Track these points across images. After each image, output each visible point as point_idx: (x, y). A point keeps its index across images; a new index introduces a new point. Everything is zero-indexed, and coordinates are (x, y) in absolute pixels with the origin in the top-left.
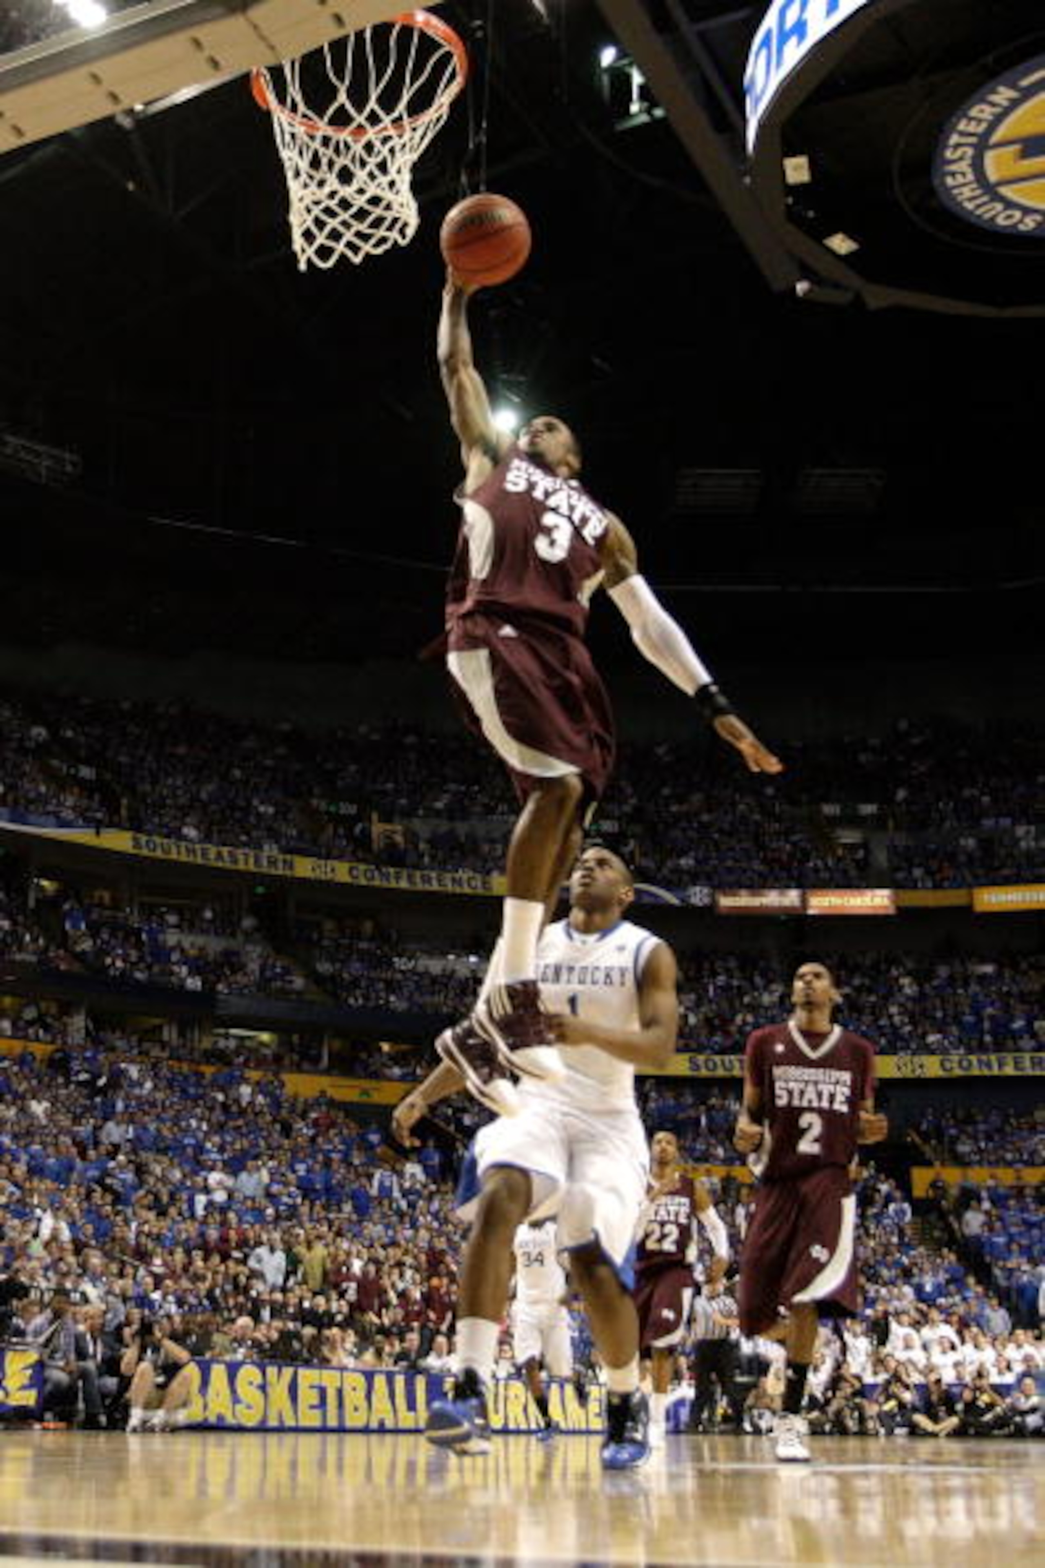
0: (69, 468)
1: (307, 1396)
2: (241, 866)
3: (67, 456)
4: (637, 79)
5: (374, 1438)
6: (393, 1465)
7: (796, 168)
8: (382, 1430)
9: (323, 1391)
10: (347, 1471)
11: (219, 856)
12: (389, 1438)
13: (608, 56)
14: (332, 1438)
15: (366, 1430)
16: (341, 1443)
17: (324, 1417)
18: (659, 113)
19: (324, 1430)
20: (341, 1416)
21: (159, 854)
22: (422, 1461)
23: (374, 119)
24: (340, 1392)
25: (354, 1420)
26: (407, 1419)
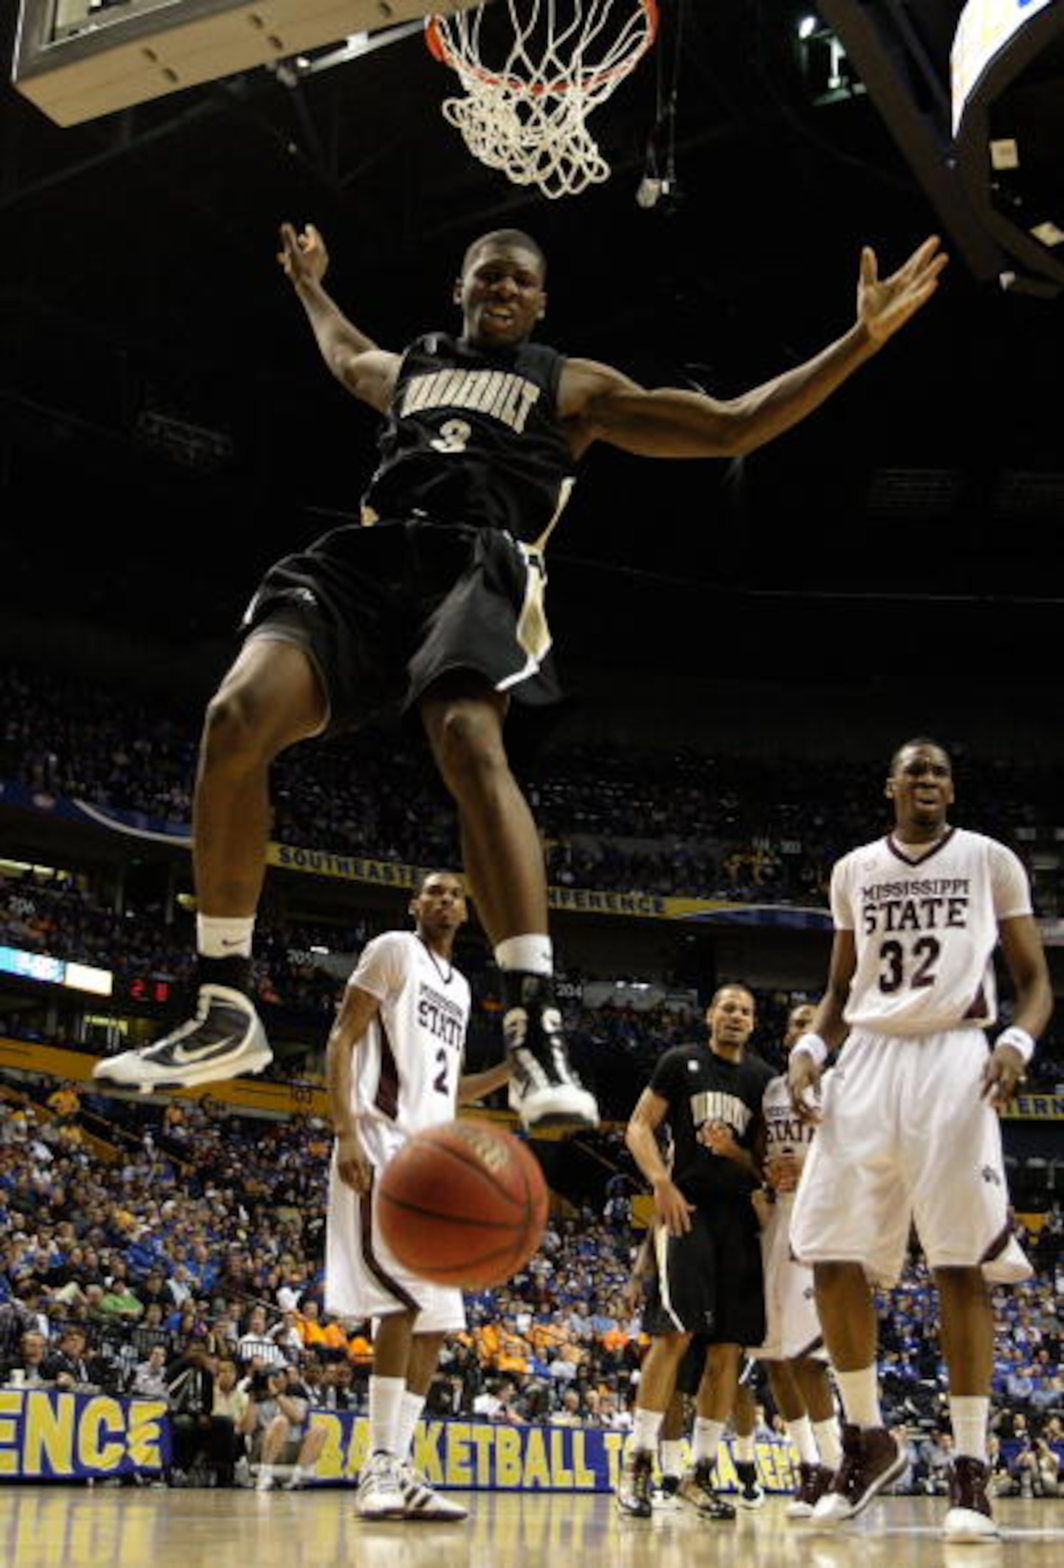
0: (219, 451)
1: (457, 1453)
2: (396, 882)
3: (216, 437)
4: (837, 51)
5: (528, 1498)
6: (547, 1528)
7: (1004, 152)
8: (536, 1489)
9: (473, 1447)
10: (499, 1531)
11: (373, 872)
12: (544, 1498)
13: (807, 27)
14: (483, 1497)
15: (519, 1489)
16: (492, 1504)
17: (475, 1477)
18: (859, 88)
19: (474, 1488)
20: (493, 1476)
21: (308, 868)
22: (578, 1520)
23: (551, 72)
24: (492, 1448)
25: (505, 1479)
26: (563, 1479)
